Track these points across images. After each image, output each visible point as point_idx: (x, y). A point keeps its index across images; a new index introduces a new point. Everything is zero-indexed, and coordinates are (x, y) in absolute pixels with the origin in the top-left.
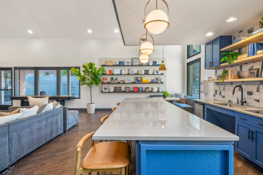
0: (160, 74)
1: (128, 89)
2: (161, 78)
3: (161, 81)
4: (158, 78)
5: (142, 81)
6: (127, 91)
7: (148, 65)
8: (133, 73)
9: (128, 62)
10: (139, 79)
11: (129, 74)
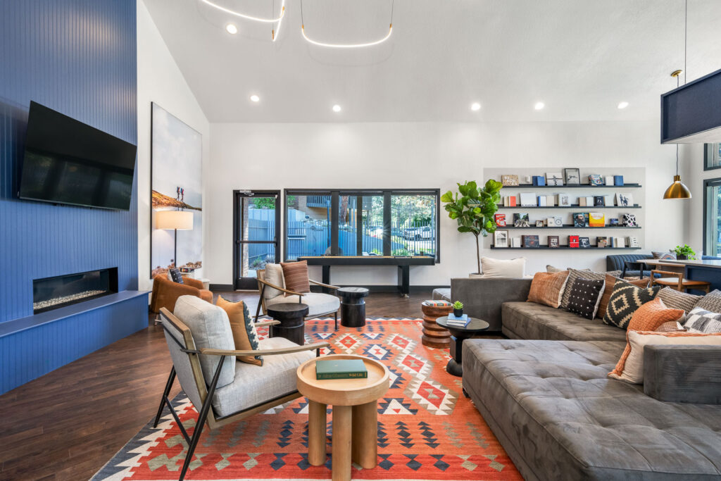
0: (632, 205)
1: (555, 240)
2: (633, 216)
3: (634, 223)
4: (626, 215)
5: (588, 220)
6: (553, 245)
7: (604, 185)
8: (566, 203)
9: (555, 178)
10: (581, 217)
11: (556, 206)
